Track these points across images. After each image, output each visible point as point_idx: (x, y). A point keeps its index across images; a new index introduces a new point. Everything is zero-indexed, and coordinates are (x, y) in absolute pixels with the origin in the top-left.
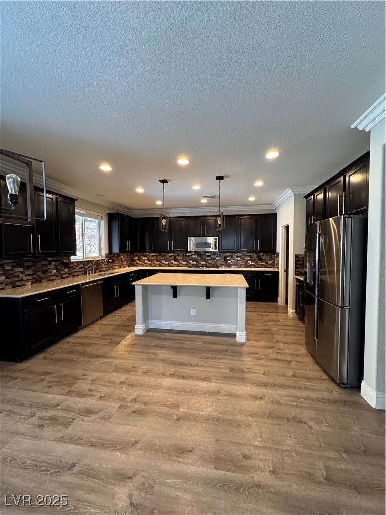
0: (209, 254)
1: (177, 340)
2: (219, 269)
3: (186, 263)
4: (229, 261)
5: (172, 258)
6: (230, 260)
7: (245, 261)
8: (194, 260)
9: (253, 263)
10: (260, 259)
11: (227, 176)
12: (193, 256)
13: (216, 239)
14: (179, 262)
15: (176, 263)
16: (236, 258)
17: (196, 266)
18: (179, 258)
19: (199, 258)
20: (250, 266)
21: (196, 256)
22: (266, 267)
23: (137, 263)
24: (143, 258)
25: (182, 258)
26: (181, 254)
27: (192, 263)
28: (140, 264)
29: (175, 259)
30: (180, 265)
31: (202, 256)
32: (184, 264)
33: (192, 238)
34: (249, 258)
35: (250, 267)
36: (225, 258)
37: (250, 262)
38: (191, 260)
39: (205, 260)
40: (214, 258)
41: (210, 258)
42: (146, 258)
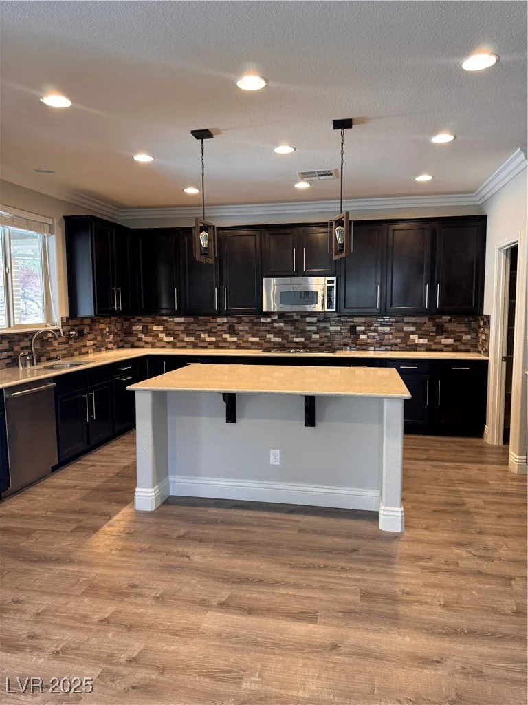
0: (314, 320)
1: (235, 524)
2: (339, 354)
3: (257, 340)
4: (362, 337)
5: (225, 328)
6: (364, 333)
7: (402, 334)
8: (278, 333)
9: (422, 341)
10: (441, 330)
11: (362, 121)
12: (276, 325)
13: (332, 282)
14: (241, 337)
15: (235, 339)
16: (380, 329)
17: (282, 347)
18: (241, 328)
19: (290, 328)
20: (415, 348)
21: (282, 324)
22: (455, 350)
23: (140, 340)
24: (155, 328)
25: (247, 328)
26: (245, 319)
27: (273, 340)
28: (146, 342)
29: (232, 331)
30: (243, 345)
31: (297, 324)
32: (253, 343)
33: (274, 281)
34: (413, 329)
35: (416, 351)
36: (353, 329)
37: (414, 337)
38: (270, 333)
39: (303, 333)
40: (325, 329)
41: (314, 328)
42: (161, 328)
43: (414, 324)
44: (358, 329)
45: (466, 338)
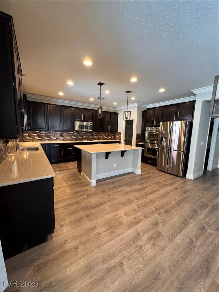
3: (69, 138)
7: (98, 136)
10: (109, 135)
12: (74, 134)
31: (80, 134)
35: (105, 140)
36: (92, 135)
40: (87, 135)
41: (84, 135)
43: (104, 134)
44: (94, 135)
45: (113, 137)
